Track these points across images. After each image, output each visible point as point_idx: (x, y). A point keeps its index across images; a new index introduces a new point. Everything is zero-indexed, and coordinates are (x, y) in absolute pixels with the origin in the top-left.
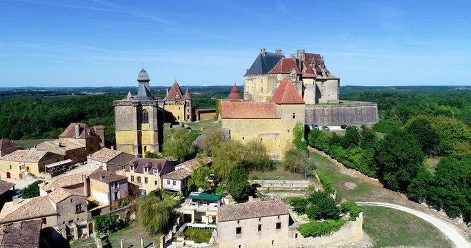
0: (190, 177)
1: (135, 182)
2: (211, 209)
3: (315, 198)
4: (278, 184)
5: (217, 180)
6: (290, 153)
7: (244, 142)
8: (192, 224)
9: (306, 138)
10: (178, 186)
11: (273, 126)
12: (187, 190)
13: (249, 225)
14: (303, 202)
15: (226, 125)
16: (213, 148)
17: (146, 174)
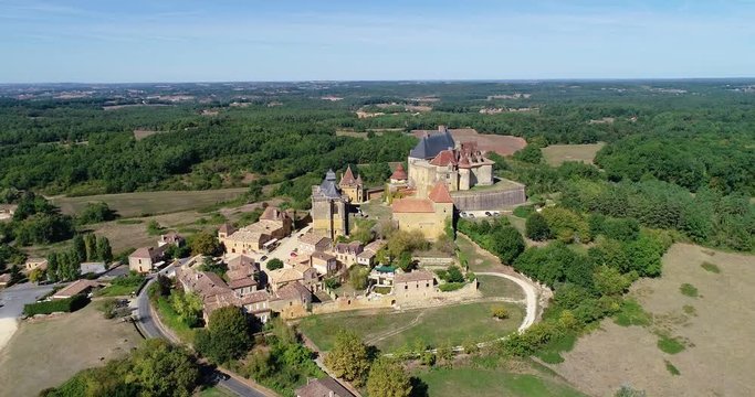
0: (374, 257)
1: (339, 259)
2: (390, 275)
3: (453, 269)
4: (431, 260)
5: (392, 257)
6: (442, 238)
7: (409, 230)
8: (378, 285)
9: (455, 226)
10: (367, 262)
11: (430, 218)
12: (373, 265)
13: (411, 284)
14: (444, 272)
15: (396, 217)
16: (388, 236)
17: (346, 254)
